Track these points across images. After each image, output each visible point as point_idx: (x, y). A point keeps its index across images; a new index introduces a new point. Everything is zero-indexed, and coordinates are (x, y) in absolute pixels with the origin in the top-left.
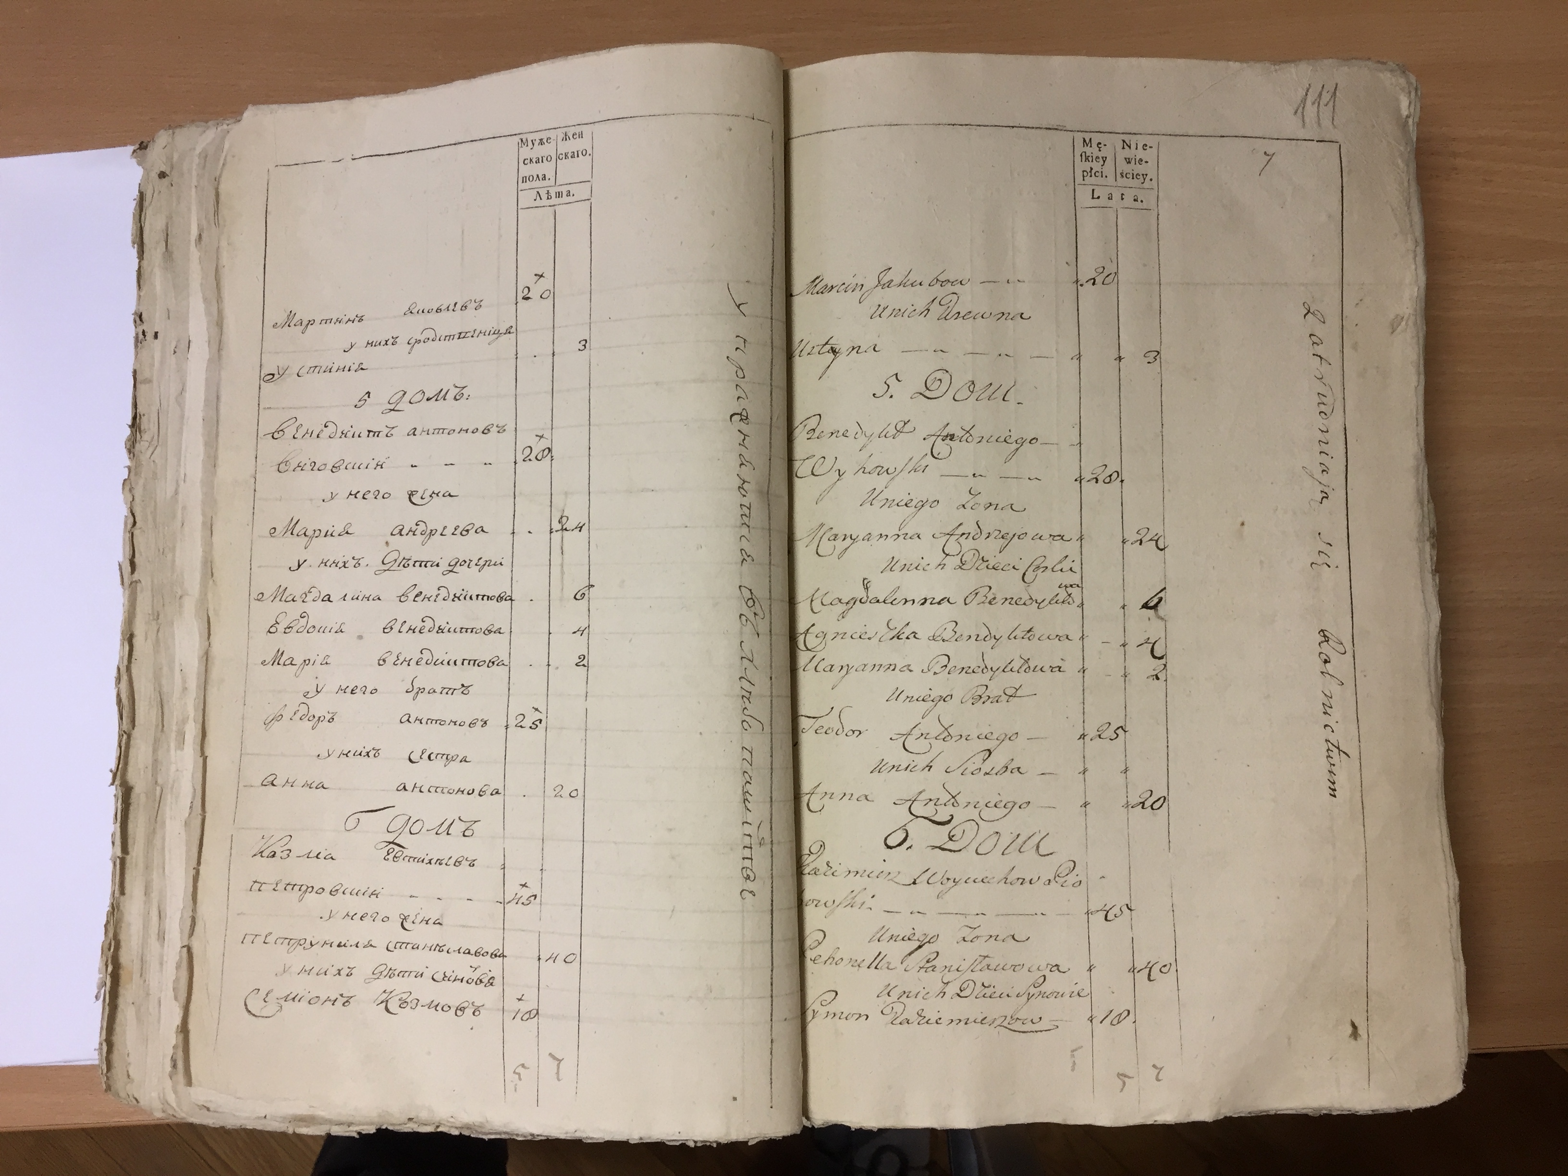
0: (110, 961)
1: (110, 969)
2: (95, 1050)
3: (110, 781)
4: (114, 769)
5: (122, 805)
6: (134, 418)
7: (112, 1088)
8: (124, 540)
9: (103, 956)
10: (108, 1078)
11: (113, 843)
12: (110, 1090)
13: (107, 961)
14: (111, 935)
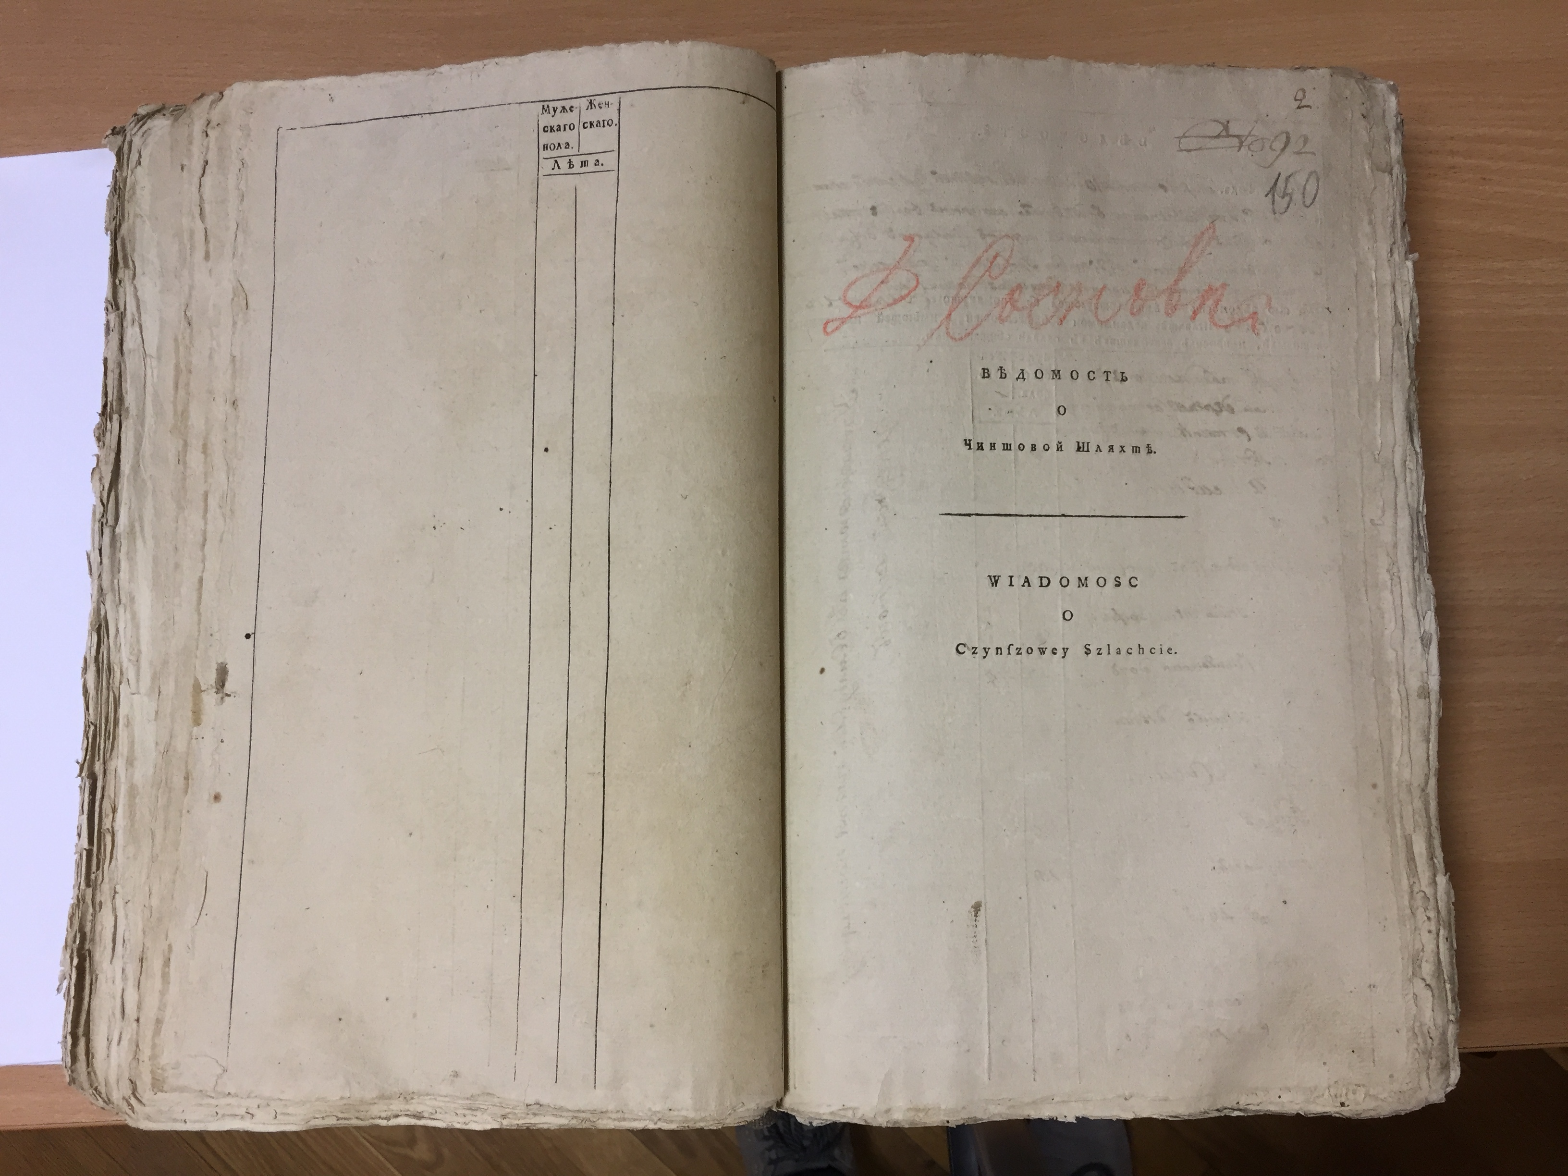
0: (75, 954)
1: (76, 961)
2: (59, 1043)
3: (78, 772)
4: (81, 760)
5: (89, 797)
6: (105, 406)
7: (76, 1082)
8: (93, 530)
9: (68, 948)
10: (72, 1072)
11: (79, 835)
12: (75, 1083)
13: (72, 953)
14: (76, 926)
